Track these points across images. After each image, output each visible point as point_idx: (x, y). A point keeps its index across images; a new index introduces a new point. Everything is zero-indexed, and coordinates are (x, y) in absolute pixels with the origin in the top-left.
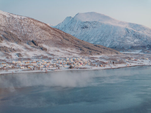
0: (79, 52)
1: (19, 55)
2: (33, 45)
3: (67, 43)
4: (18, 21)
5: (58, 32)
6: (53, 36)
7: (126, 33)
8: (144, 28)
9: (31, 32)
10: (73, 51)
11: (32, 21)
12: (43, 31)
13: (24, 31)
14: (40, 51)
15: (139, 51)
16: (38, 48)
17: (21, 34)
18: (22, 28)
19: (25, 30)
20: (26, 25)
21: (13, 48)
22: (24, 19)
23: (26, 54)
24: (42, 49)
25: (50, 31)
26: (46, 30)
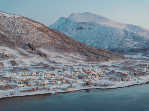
0: (84, 57)
1: (13, 63)
2: (30, 50)
3: (69, 46)
4: (11, 20)
5: (57, 33)
6: (52, 38)
7: (124, 34)
8: (142, 29)
9: (26, 34)
10: (77, 57)
11: (27, 20)
12: (41, 33)
13: (17, 33)
14: (38, 57)
15: (141, 54)
16: (36, 54)
17: (14, 35)
18: (16, 29)
19: (19, 31)
20: (20, 26)
21: (5, 53)
22: (18, 18)
23: (21, 62)
24: (41, 55)
25: (49, 33)
26: (43, 32)
